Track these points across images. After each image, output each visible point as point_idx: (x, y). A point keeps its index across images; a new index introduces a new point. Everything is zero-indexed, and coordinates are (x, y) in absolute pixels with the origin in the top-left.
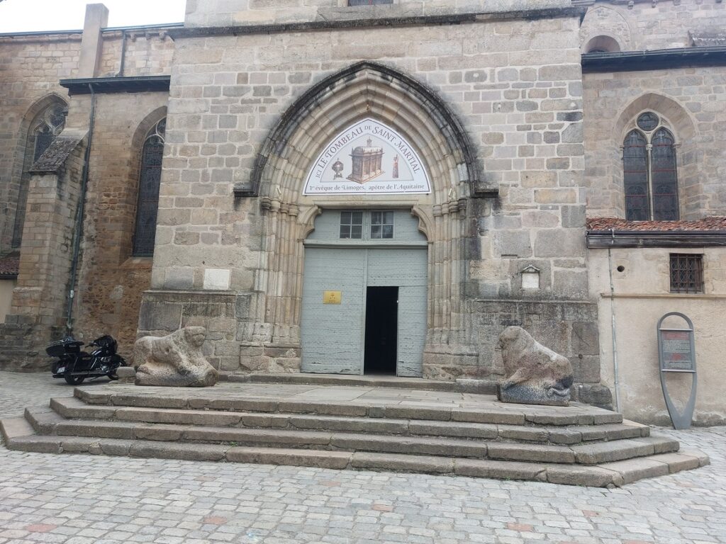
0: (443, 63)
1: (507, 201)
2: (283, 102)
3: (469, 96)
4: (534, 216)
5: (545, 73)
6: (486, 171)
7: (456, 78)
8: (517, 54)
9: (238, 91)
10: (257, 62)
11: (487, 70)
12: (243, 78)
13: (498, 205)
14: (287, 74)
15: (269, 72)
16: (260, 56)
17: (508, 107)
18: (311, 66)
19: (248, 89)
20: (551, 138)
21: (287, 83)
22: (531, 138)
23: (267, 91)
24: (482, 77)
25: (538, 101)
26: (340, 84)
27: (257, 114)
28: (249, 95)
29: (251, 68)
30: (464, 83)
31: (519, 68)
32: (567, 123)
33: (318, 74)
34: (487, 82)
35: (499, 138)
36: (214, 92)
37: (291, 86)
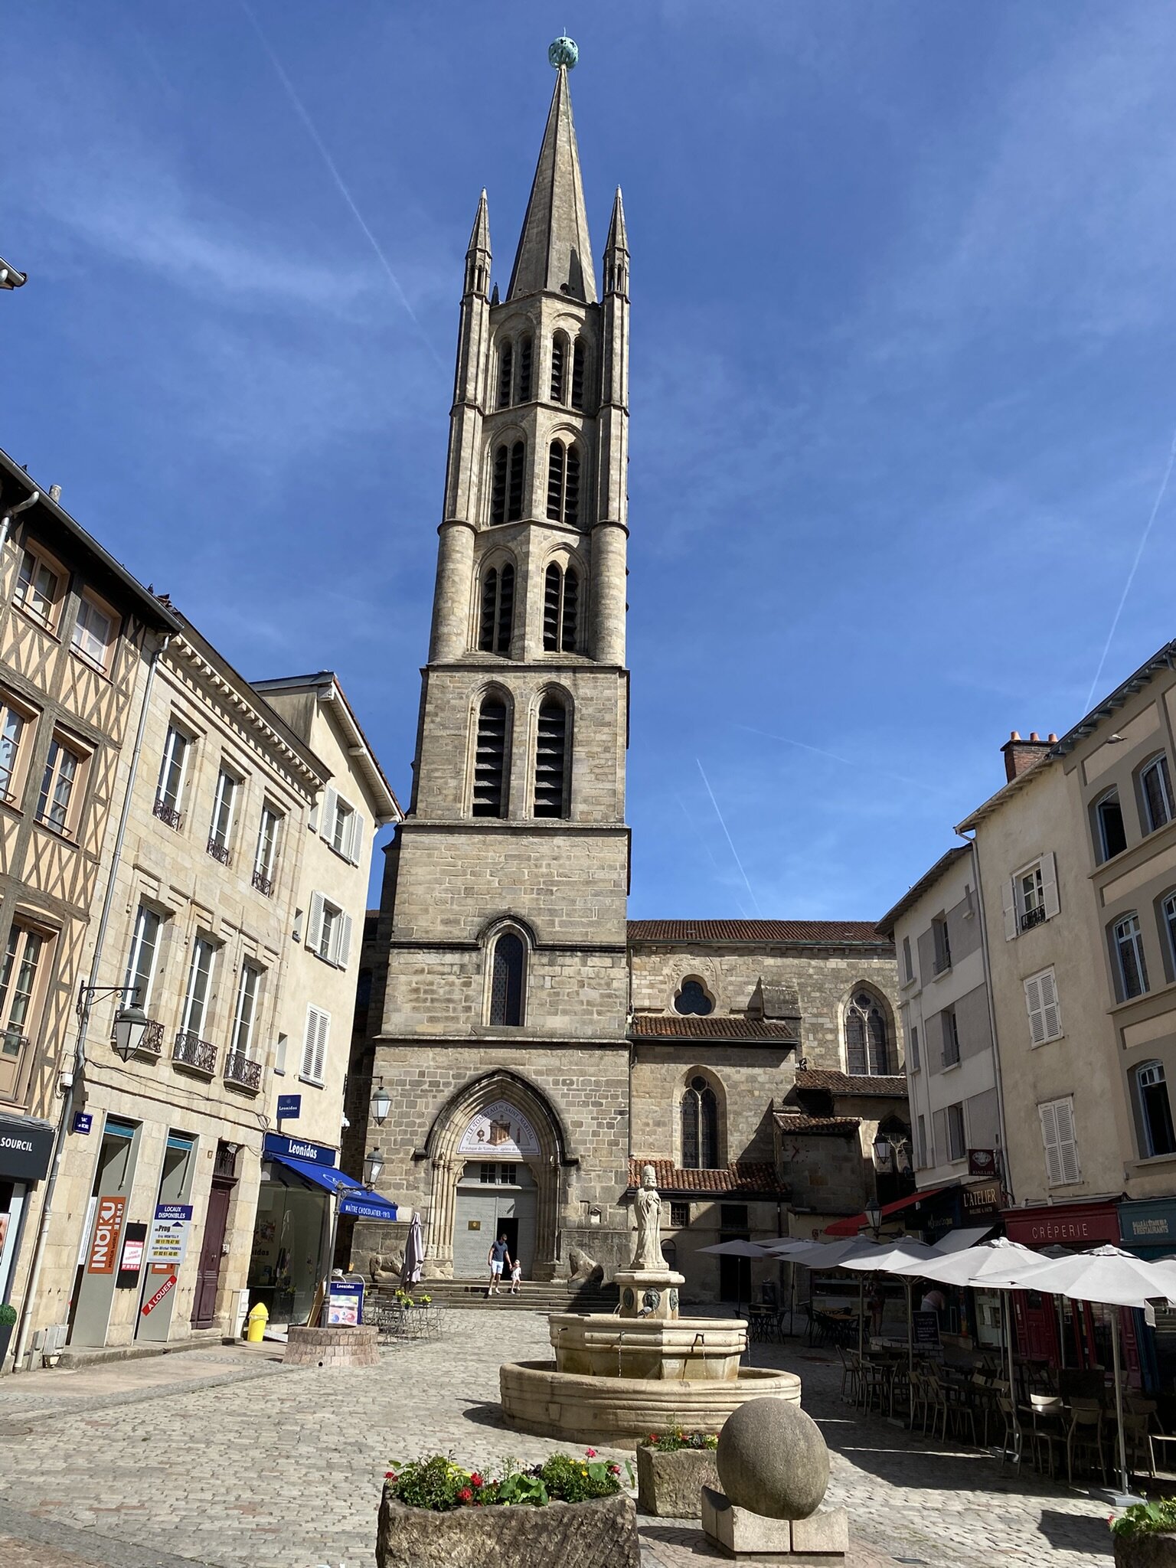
0: (549, 1072)
1: (584, 1166)
2: (448, 1092)
3: (564, 1096)
4: (599, 1176)
5: (608, 1083)
6: (572, 1146)
7: (556, 1083)
8: (592, 1070)
9: (419, 1083)
10: (432, 1063)
11: (575, 1079)
12: (422, 1074)
13: (578, 1169)
14: (451, 1073)
15: (439, 1071)
16: (434, 1058)
17: (586, 1104)
18: (467, 1068)
19: (425, 1082)
20: (611, 1126)
21: (451, 1080)
22: (600, 1125)
23: (438, 1085)
24: (572, 1083)
25: (604, 1101)
26: (484, 1083)
27: (430, 1100)
28: (426, 1087)
29: (428, 1067)
30: (561, 1086)
31: (593, 1079)
32: (619, 1117)
33: (471, 1074)
34: (575, 1087)
35: (580, 1125)
36: (402, 1083)
37: (453, 1081)
